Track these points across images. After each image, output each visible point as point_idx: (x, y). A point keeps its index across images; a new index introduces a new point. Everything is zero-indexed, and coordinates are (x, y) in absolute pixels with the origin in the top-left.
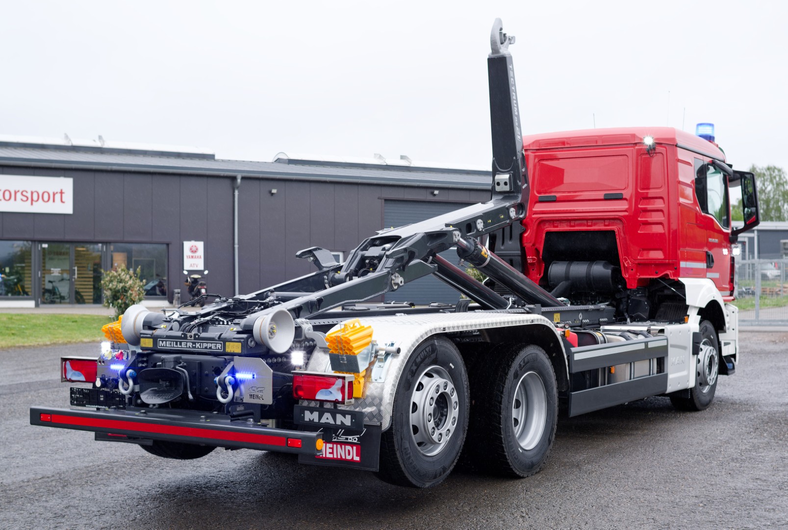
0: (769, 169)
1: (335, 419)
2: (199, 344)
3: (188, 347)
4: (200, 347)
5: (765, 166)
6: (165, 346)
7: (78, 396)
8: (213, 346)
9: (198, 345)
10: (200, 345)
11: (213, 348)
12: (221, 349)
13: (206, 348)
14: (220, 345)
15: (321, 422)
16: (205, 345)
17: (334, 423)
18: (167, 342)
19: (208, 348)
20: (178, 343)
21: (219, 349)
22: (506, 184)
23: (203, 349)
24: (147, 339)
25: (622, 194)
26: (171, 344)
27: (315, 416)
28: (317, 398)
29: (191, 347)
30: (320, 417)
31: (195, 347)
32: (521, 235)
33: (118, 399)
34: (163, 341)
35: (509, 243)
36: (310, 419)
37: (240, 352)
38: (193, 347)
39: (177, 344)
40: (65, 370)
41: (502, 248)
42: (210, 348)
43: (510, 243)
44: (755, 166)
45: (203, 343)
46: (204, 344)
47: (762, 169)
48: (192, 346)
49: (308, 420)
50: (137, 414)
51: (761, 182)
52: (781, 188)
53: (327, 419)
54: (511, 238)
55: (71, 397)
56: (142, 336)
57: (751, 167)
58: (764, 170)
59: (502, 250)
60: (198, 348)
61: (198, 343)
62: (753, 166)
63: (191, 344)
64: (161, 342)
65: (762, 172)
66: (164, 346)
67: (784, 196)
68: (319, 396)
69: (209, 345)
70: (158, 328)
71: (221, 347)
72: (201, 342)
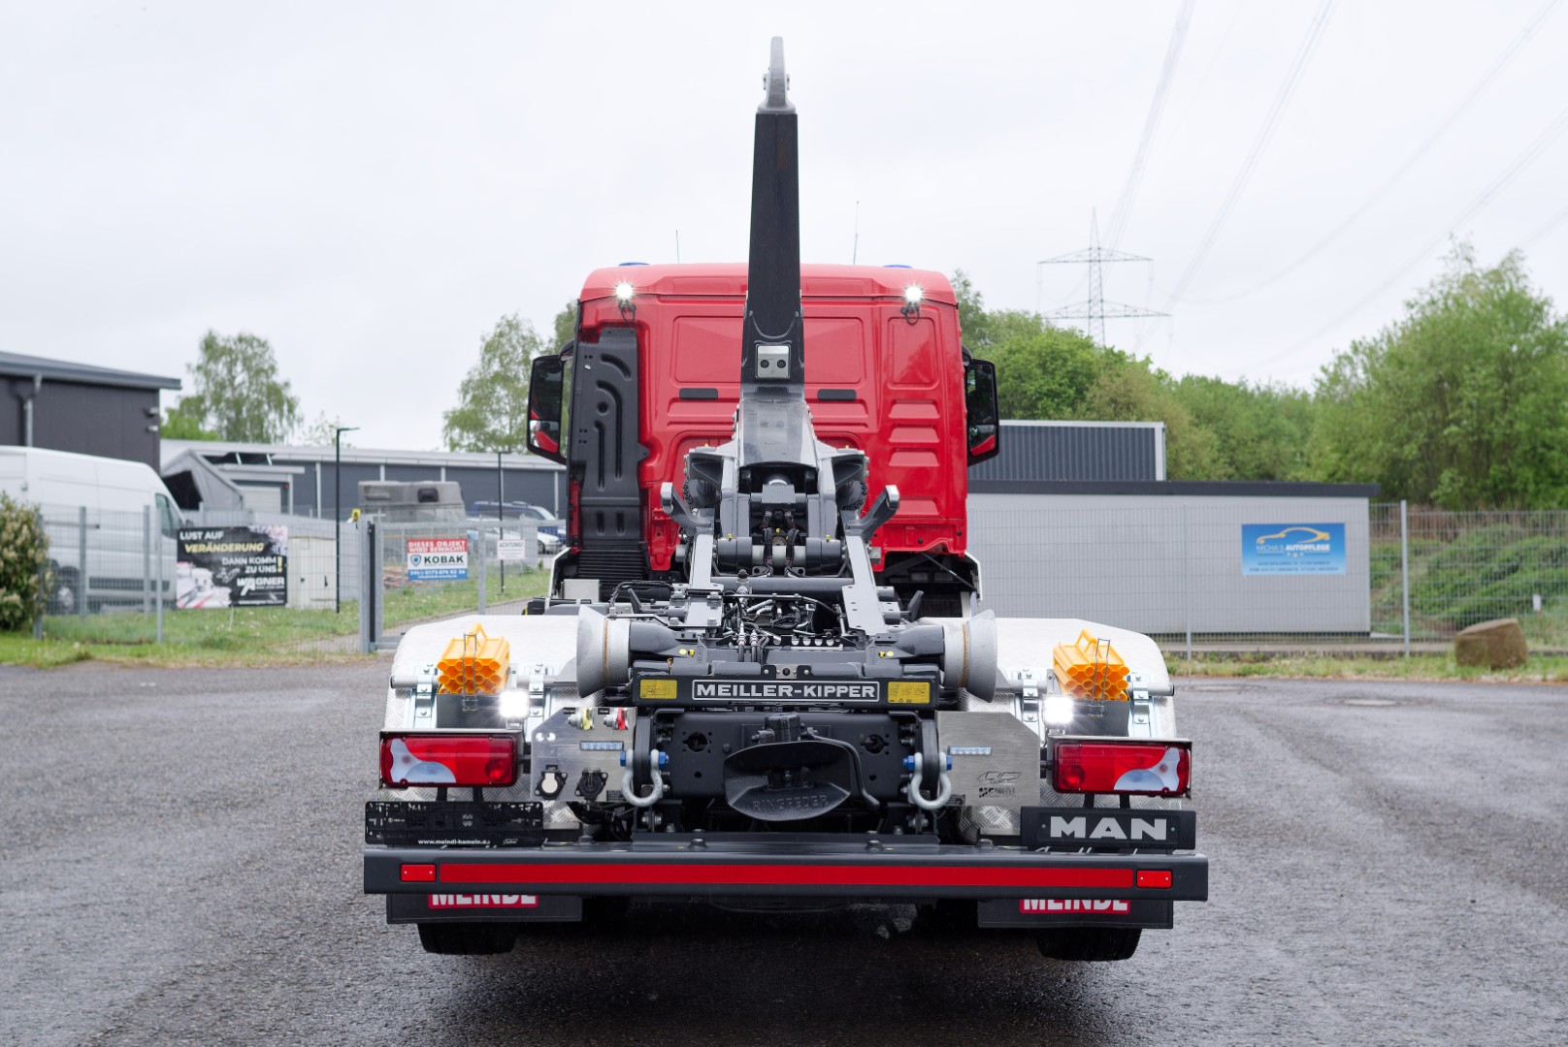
0: (241, 340)
1: (1127, 829)
2: (813, 687)
3: (781, 695)
4: (813, 695)
5: (235, 335)
6: (713, 694)
7: (390, 820)
8: (852, 692)
9: (808, 691)
10: (816, 691)
11: (851, 695)
12: (875, 698)
13: (833, 696)
14: (872, 689)
15: (1093, 836)
16: (828, 690)
17: (1124, 837)
18: (720, 687)
19: (838, 695)
20: (753, 687)
21: (868, 696)
22: (781, 364)
23: (823, 697)
24: (659, 682)
25: (853, 392)
26: (731, 690)
27: (1078, 827)
28: (1117, 787)
29: (790, 695)
30: (1090, 828)
31: (801, 696)
32: (641, 465)
33: (519, 820)
34: (706, 685)
35: (612, 480)
36: (1063, 833)
37: (927, 701)
38: (795, 696)
39: (748, 689)
40: (386, 761)
41: (601, 490)
42: (845, 696)
43: (619, 480)
44: (214, 334)
45: (823, 685)
46: (826, 688)
47: (228, 340)
48: (792, 693)
49: (1060, 835)
50: (682, 845)
51: (225, 364)
52: (263, 379)
53: (1108, 829)
54: (619, 470)
55: (368, 823)
56: (642, 673)
57: (207, 333)
58: (232, 343)
59: (601, 495)
60: (810, 696)
61: (809, 685)
62: (210, 333)
63: (791, 688)
64: (701, 687)
65: (228, 346)
66: (709, 696)
67: (268, 397)
68: (1123, 784)
69: (840, 690)
70: (672, 657)
71: (875, 693)
72: (817, 684)
